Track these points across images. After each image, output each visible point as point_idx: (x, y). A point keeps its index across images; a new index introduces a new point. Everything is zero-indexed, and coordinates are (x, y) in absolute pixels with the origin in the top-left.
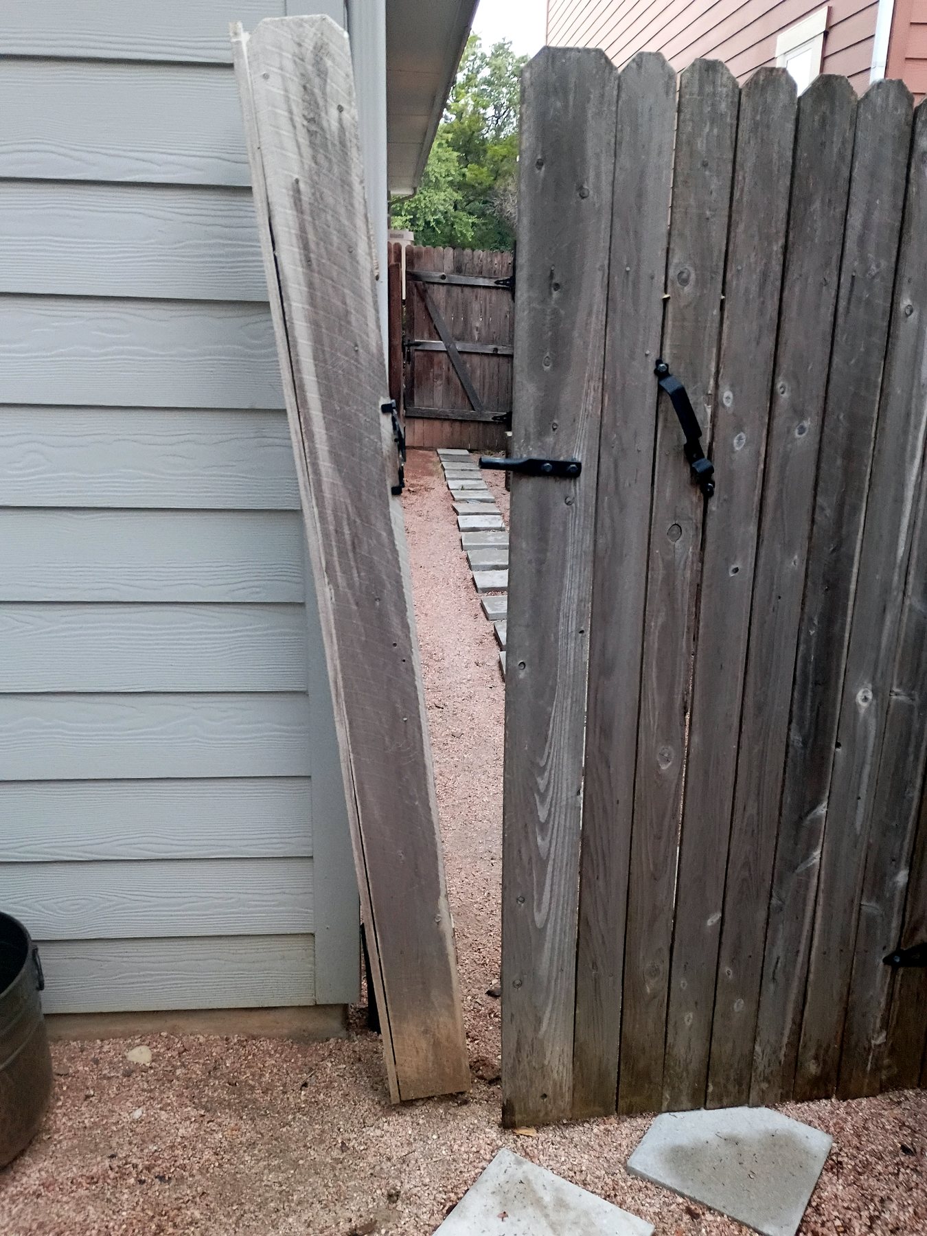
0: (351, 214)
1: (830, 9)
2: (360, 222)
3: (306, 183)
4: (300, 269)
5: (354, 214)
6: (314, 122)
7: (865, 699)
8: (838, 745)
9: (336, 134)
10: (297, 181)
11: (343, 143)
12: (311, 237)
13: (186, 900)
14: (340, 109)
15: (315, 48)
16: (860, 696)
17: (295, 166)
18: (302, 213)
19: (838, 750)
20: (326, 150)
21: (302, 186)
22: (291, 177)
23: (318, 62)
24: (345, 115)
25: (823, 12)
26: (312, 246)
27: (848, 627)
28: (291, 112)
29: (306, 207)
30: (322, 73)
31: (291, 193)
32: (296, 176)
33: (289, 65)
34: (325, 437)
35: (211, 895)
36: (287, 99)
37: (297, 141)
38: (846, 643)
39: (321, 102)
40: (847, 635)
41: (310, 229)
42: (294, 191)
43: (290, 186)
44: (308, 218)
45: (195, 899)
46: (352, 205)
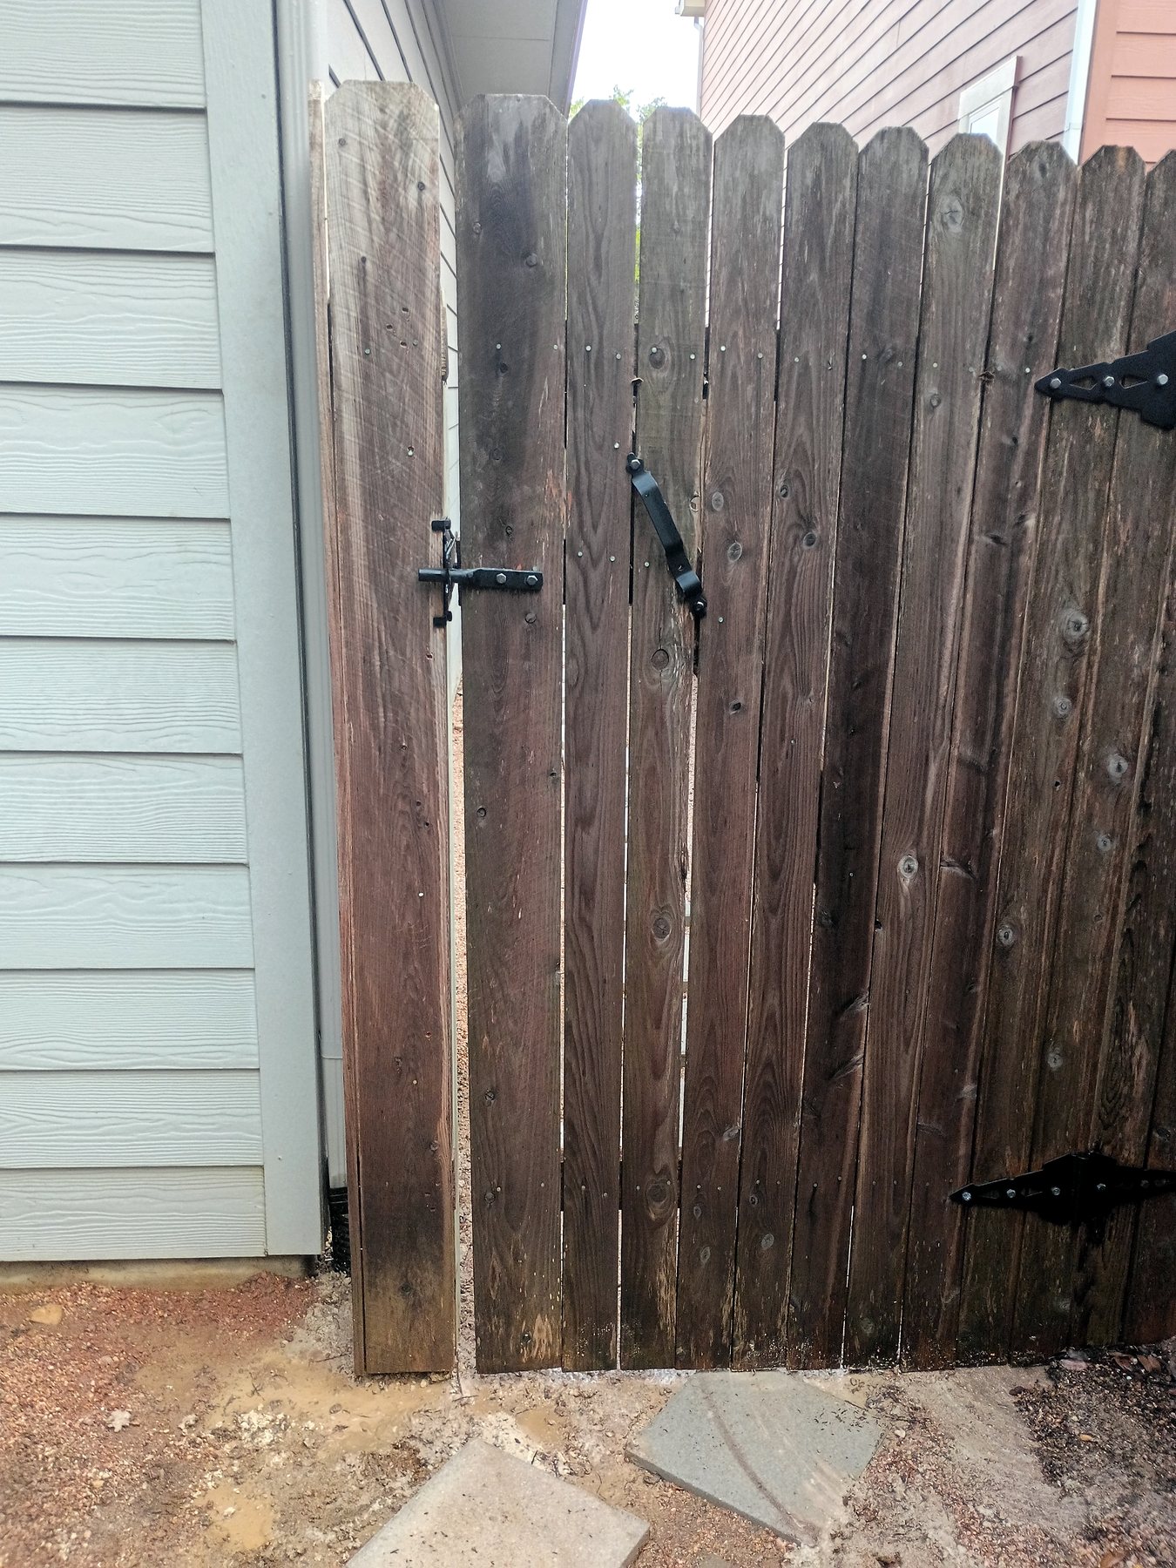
0: (420, 304)
1: (1020, 61)
2: (430, 315)
3: (373, 263)
4: (356, 357)
5: (424, 303)
6: (388, 195)
7: (910, 869)
8: (878, 925)
9: (414, 211)
10: (364, 260)
11: (420, 226)
12: (373, 323)
13: (105, 1122)
14: (421, 187)
15: (399, 117)
16: (902, 865)
17: (363, 241)
18: (365, 295)
19: (879, 931)
20: (400, 229)
21: (369, 265)
22: (358, 254)
23: (402, 131)
24: (427, 195)
25: (1012, 62)
26: (373, 333)
27: (882, 779)
28: (365, 184)
29: (370, 288)
30: (406, 147)
31: (355, 272)
32: (363, 254)
33: (371, 133)
34: (363, 550)
35: (136, 1115)
36: (363, 168)
37: (369, 216)
38: (881, 800)
39: (400, 177)
40: (882, 790)
41: (372, 314)
42: (359, 270)
43: (355, 263)
44: (372, 301)
45: (115, 1121)
46: (423, 293)
